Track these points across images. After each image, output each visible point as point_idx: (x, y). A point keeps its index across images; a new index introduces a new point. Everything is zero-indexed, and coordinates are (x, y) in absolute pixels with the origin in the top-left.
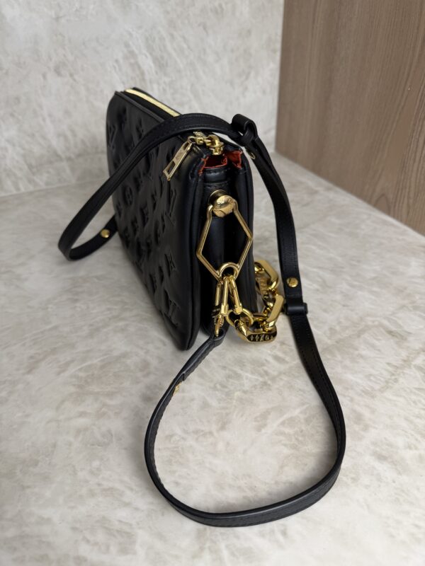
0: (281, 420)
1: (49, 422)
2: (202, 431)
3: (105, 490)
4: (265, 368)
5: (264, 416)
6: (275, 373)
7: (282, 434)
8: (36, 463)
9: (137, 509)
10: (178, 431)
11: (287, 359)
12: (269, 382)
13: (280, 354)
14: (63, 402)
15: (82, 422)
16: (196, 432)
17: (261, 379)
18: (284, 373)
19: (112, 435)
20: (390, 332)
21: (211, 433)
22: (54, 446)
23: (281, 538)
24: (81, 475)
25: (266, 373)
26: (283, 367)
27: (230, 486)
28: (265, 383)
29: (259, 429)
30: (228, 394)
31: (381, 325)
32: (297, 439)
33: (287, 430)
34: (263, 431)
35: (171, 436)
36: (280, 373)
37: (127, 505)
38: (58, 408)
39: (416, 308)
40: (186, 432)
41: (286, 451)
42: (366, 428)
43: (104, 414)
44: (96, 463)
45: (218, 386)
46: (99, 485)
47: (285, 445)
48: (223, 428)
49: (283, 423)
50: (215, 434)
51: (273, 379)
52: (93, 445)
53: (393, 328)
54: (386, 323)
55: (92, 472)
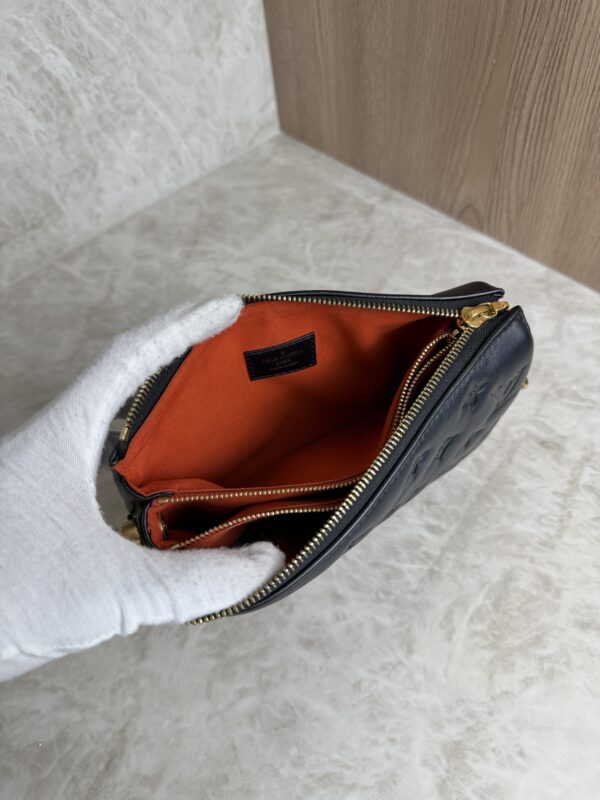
0: (467, 617)
1: (209, 719)
2: (390, 663)
3: (321, 779)
4: (423, 548)
5: (448, 617)
6: (438, 553)
7: (475, 634)
8: (226, 779)
9: (365, 788)
10: (363, 674)
11: (444, 525)
12: (436, 568)
13: (433, 521)
14: (209, 684)
15: (248, 703)
16: (384, 667)
17: (426, 567)
18: (448, 549)
19: (292, 708)
20: (543, 443)
21: (400, 663)
22: (234, 748)
23: (519, 760)
24: (285, 771)
25: (428, 556)
26: (443, 540)
27: (448, 721)
28: (432, 572)
29: (449, 637)
30: (397, 602)
31: (530, 435)
32: (494, 635)
33: (480, 627)
34: (455, 638)
35: (360, 683)
36: (444, 550)
37: (352, 787)
38: (209, 696)
39: (561, 393)
40: (372, 671)
41: (488, 655)
42: (558, 594)
43: (268, 683)
44: (294, 751)
45: (382, 596)
46: (311, 776)
47: (484, 647)
48: (410, 651)
49: (471, 620)
50: (405, 661)
51: (439, 561)
52: (277, 729)
53: (544, 436)
54: (533, 429)
55: (295, 764)
